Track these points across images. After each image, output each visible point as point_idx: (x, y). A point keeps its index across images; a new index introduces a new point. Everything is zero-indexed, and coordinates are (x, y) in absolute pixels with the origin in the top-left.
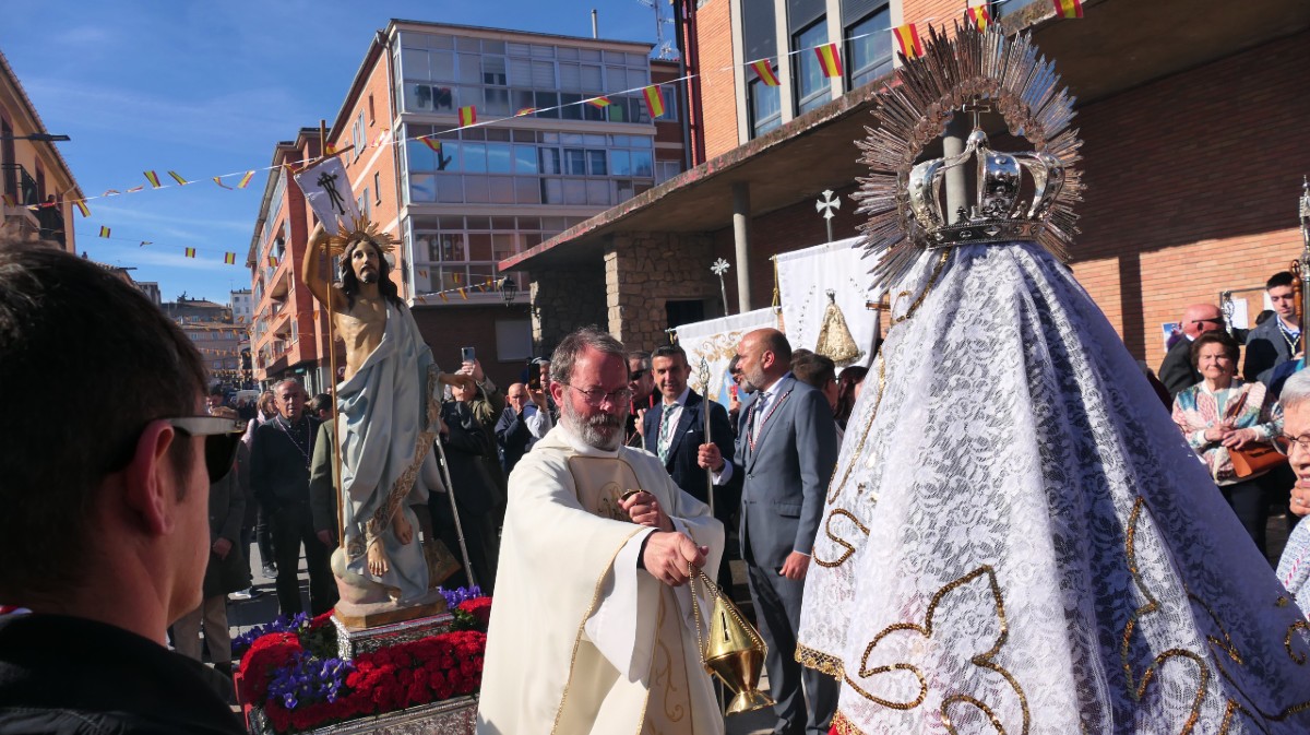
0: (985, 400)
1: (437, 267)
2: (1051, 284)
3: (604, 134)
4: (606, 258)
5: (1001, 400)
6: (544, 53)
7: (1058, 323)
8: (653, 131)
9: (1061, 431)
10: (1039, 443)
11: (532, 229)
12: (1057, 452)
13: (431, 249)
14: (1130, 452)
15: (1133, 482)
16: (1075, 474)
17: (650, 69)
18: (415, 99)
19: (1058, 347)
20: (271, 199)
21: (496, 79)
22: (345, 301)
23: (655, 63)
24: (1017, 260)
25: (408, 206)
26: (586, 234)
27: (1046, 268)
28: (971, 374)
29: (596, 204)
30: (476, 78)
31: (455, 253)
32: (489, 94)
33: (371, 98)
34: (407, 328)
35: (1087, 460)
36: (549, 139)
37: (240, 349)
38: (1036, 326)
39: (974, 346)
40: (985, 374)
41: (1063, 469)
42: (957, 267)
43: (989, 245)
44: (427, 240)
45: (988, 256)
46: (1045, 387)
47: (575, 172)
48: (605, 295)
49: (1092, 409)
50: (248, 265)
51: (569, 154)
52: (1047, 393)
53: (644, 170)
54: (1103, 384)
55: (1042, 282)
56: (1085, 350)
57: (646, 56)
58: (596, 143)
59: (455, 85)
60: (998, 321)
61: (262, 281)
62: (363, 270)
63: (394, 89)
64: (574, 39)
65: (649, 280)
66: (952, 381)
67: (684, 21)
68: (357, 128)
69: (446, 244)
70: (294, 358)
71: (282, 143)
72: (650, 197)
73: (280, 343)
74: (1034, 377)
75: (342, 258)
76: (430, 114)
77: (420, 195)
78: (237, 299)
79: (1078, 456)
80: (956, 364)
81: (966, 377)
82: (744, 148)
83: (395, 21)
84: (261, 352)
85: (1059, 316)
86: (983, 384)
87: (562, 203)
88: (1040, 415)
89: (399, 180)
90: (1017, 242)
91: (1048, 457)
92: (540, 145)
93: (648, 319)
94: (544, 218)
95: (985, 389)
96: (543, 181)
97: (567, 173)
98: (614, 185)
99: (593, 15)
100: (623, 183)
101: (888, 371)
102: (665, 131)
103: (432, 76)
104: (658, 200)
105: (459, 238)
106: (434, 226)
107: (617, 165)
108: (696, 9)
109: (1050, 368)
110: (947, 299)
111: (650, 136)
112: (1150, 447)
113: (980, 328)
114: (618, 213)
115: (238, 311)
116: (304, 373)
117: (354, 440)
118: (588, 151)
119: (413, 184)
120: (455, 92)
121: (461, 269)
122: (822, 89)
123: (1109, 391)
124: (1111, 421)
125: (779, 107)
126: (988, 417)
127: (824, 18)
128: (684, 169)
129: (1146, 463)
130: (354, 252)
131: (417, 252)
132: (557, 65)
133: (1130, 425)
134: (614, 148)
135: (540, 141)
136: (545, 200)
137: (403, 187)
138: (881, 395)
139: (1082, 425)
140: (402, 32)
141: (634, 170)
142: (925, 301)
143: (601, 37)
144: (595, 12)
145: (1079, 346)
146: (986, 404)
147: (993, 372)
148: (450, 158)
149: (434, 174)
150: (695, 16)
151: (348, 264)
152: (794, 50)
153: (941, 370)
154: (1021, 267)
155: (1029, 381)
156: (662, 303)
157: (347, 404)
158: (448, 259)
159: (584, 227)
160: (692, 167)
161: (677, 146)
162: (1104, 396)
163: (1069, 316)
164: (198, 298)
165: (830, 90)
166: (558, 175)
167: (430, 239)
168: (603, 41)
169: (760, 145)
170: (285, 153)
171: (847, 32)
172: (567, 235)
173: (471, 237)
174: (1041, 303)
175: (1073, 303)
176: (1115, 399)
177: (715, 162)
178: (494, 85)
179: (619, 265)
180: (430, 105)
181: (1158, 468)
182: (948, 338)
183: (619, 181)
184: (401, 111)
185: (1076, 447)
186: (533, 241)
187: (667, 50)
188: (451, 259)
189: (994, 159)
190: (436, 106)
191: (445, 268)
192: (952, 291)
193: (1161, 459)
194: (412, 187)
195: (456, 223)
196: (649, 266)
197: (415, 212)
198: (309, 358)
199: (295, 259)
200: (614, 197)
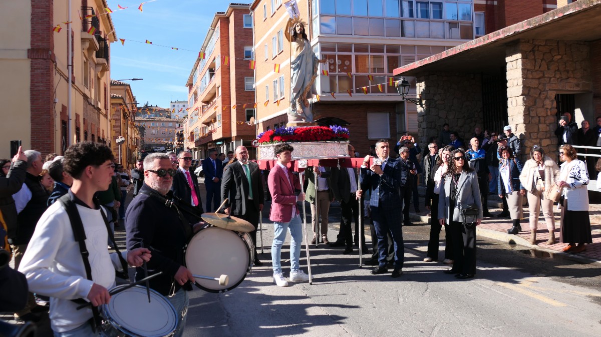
1: (334, 77)
4: (510, 59)
11: (395, 54)
13: (332, 65)
20: (206, 47)
25: (319, 37)
29: (435, 38)
37: (175, 132)
47: (422, 17)
50: (186, 86)
51: (419, 4)
61: (196, 94)
62: (299, 30)
65: (543, 77)
69: (341, 62)
70: (217, 135)
71: (218, 13)
73: (205, 127)
77: (325, 29)
78: (174, 106)
87: (414, 36)
89: (311, 21)
93: (543, 106)
94: (403, 46)
96: (402, 21)
97: (417, 17)
98: (447, 26)
100: (453, 24)
105: (349, 58)
106: (334, 50)
107: (449, 13)
116: (222, 145)
118: (431, 3)
119: (323, 22)
130: (296, 26)
134: (448, 1)
136: (403, 35)
137: (314, 25)
141: (460, 16)
149: (333, 16)
156: (552, 95)
158: (342, 72)
161: (482, 2)
164: (154, 105)
166: (411, 19)
167: (331, 58)
170: (220, 18)
173: (356, 57)
179: (523, 65)
183: (450, 23)
188: (344, 71)
191: (340, 77)
194: (321, 24)
195: (346, 48)
196: (544, 66)
197: (323, 40)
198: (227, 136)
199: (222, 78)
200: (447, 35)
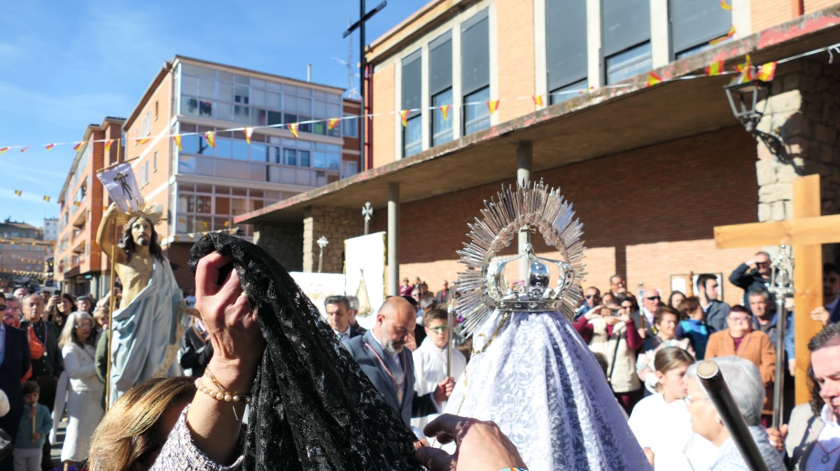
0: (523, 411)
1: (191, 217)
2: (564, 340)
3: (310, 141)
4: (306, 221)
5: (532, 413)
6: (275, 87)
7: (566, 365)
8: (342, 142)
9: (565, 434)
10: (552, 440)
11: (258, 198)
12: (562, 445)
13: (189, 204)
14: (603, 444)
15: (603, 465)
16: (572, 460)
17: (343, 104)
18: (187, 107)
19: (566, 379)
21: (242, 100)
22: (125, 256)
23: (346, 100)
24: (545, 324)
25: (176, 176)
26: (293, 206)
27: (562, 329)
28: (516, 394)
30: (229, 97)
31: (205, 208)
32: (237, 109)
33: (157, 103)
34: (167, 277)
35: (579, 450)
36: (274, 141)
37: (46, 258)
38: (554, 367)
39: (518, 376)
40: (524, 394)
41: (565, 457)
42: (512, 325)
43: (531, 313)
44: (186, 198)
45: (530, 319)
46: (558, 405)
47: (289, 163)
48: (302, 245)
49: (583, 419)
50: (59, 202)
51: (287, 152)
52: (558, 409)
53: (335, 166)
54: (590, 402)
55: (559, 339)
56: (581, 382)
57: (340, 95)
58: (305, 146)
59: (215, 100)
60: (533, 362)
61: (67, 214)
62: (140, 237)
63: (173, 100)
64: (295, 80)
66: (505, 398)
67: (365, 79)
68: (145, 121)
69: (200, 202)
70: (85, 268)
71: (92, 125)
72: (336, 186)
73: (76, 257)
74: (552, 398)
75: (126, 227)
76: (196, 117)
77: (184, 169)
78: (48, 224)
79: (574, 447)
80: (508, 387)
81: (513, 396)
82: (398, 163)
83: (178, 56)
84: (62, 262)
85: (567, 361)
86: (522, 401)
87: (279, 182)
88: (554, 422)
89: (171, 158)
90: (546, 312)
91: (557, 449)
92: (268, 144)
93: (330, 262)
94: (268, 191)
95: (524, 404)
96: (268, 167)
97: (284, 163)
98: (314, 174)
99: (309, 68)
100: (320, 173)
101: (469, 384)
102: (348, 143)
103: (200, 94)
104: (342, 189)
105: (209, 199)
106: (191, 189)
107: (317, 161)
108: (373, 73)
109: (561, 393)
110: (505, 346)
111: (339, 145)
112: (615, 440)
113: (523, 365)
114: (315, 194)
115: (48, 232)
116: (91, 279)
117: (123, 349)
118: (299, 150)
119: (181, 161)
120: (214, 106)
121: (208, 219)
122: (447, 130)
123: (593, 406)
124: (593, 427)
125: (421, 138)
126: (524, 422)
127: (450, 88)
128: (360, 170)
129: (612, 450)
130: (134, 225)
131: (179, 205)
132: (283, 95)
133: (604, 427)
134: (316, 150)
135: (268, 142)
136: (268, 179)
137: (174, 162)
138: (464, 398)
139: (577, 428)
140: (182, 64)
141: (328, 165)
142: (492, 343)
143: (313, 81)
144: (310, 65)
145: (577, 380)
146: (523, 413)
147: (529, 394)
148: (207, 146)
149: (195, 156)
150: (372, 76)
151: (129, 232)
152: (432, 106)
153: (499, 390)
154: (548, 329)
155: (549, 399)
156: (339, 253)
157: (119, 325)
158: (200, 212)
159: (292, 200)
160: (364, 170)
161: (356, 153)
162: (590, 411)
163: (573, 361)
164: (20, 221)
165: (452, 131)
166: (277, 164)
167: (189, 197)
168: (314, 84)
169: (408, 161)
170: (94, 131)
171: (465, 99)
172: (281, 205)
173: (217, 199)
174: (557, 352)
175: (575, 351)
176: (596, 411)
177: (379, 169)
178: (240, 102)
179: (314, 226)
180: (197, 111)
181: (618, 453)
182: (504, 370)
183: (317, 171)
184: (176, 113)
185: (573, 441)
186: (258, 205)
187: (354, 93)
188: (202, 212)
189: (536, 266)
190: (201, 113)
191: (197, 218)
192: (508, 341)
193: (620, 448)
194: (180, 163)
195: (207, 189)
196: (333, 229)
197: (181, 179)
198: (96, 269)
199: (93, 201)
200: (313, 182)
